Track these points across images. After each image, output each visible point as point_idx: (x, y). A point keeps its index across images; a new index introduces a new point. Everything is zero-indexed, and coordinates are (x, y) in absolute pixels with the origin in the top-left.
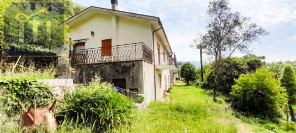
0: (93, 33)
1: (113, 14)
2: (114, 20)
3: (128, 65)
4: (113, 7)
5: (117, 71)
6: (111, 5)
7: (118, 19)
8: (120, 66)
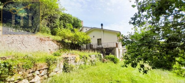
0: (94, 36)
1: (102, 30)
2: (102, 32)
3: (111, 49)
4: (102, 27)
5: (107, 51)
6: (101, 26)
7: (103, 31)
8: (108, 49)
